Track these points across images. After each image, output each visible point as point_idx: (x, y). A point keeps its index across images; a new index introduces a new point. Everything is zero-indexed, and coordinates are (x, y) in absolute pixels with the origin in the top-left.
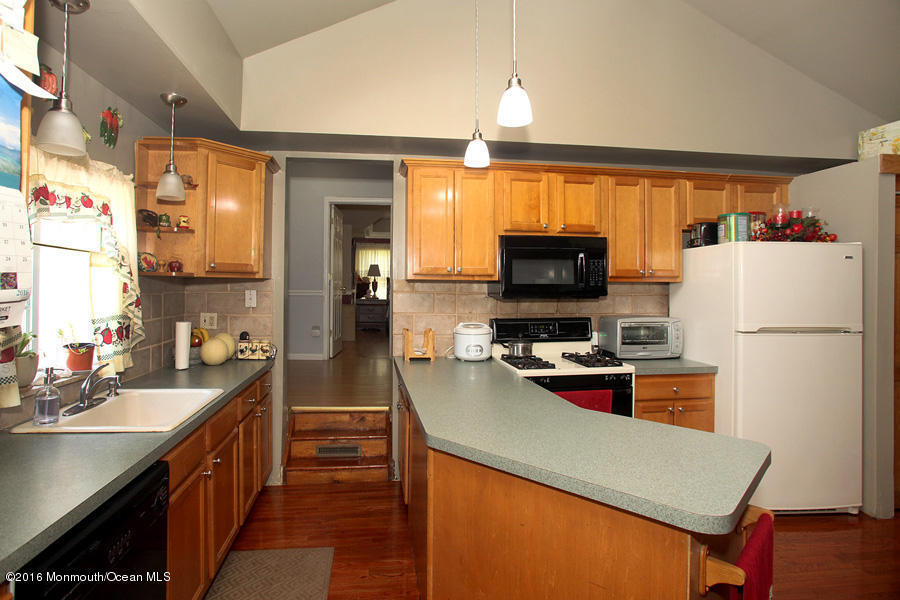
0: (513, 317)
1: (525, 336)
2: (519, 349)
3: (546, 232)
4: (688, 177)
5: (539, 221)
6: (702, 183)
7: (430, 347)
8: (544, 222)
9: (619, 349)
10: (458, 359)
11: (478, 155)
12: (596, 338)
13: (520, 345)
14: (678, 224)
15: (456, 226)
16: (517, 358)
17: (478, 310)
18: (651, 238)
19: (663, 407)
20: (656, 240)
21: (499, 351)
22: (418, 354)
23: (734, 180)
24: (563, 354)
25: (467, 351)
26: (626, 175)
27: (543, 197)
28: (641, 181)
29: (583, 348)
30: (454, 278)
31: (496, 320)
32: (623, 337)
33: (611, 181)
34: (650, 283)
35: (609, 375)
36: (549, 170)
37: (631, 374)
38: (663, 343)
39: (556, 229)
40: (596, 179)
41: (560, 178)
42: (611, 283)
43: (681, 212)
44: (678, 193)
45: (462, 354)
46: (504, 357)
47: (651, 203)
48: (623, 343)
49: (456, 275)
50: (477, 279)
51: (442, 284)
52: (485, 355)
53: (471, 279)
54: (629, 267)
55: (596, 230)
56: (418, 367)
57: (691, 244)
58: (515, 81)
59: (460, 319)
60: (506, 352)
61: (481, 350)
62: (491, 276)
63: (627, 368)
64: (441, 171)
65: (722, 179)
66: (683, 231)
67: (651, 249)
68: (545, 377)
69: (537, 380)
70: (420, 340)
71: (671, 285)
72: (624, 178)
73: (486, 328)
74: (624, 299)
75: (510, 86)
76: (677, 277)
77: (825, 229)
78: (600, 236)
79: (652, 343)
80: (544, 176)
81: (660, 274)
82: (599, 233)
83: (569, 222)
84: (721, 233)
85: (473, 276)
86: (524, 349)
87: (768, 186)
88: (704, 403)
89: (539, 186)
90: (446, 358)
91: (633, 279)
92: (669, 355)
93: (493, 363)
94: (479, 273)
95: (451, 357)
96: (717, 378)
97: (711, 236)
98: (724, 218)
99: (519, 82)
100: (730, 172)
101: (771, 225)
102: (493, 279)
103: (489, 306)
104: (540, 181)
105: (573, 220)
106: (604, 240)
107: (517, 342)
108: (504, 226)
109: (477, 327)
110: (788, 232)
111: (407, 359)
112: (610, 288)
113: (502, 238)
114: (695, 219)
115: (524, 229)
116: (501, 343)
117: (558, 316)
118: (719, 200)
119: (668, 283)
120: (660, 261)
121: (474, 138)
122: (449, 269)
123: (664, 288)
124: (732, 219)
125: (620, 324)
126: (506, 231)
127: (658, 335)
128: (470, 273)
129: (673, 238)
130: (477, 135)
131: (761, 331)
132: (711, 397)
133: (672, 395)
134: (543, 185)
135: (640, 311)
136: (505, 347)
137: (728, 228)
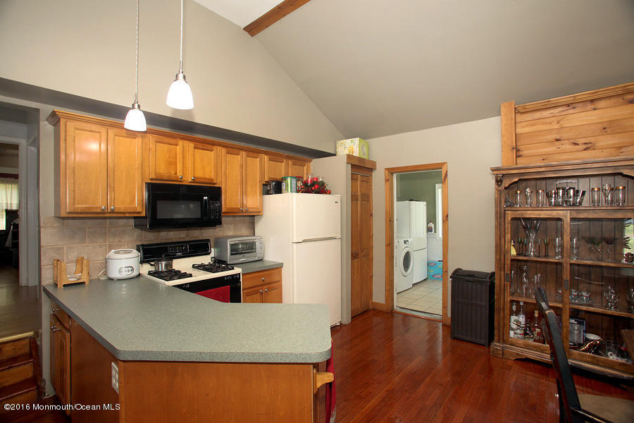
0: (156, 242)
1: (166, 255)
2: (162, 266)
3: (181, 181)
4: (266, 153)
5: (176, 174)
6: (274, 158)
7: (85, 272)
8: (179, 174)
9: (229, 258)
10: (111, 279)
11: (135, 121)
12: (213, 252)
13: (164, 263)
14: (260, 181)
15: (110, 173)
16: (162, 272)
17: (127, 238)
18: (246, 189)
19: (256, 291)
20: (249, 189)
21: (146, 268)
22: (73, 280)
23: (288, 158)
24: (193, 265)
25: (120, 271)
26: (233, 148)
27: (179, 156)
28: (241, 152)
29: (206, 260)
30: (107, 215)
31: (142, 245)
32: (232, 250)
33: (224, 150)
34: (244, 216)
35: (227, 276)
36: (183, 138)
37: (239, 274)
38: (253, 252)
39: (188, 179)
40: (215, 148)
41: (192, 145)
42: (224, 216)
43: (262, 174)
44: (261, 162)
45: (115, 274)
46: (150, 273)
47: (246, 167)
48: (232, 254)
49: (109, 213)
50: (127, 215)
51: (94, 221)
52: (135, 273)
53: (122, 215)
54: (234, 206)
55: (215, 182)
56: (73, 291)
57: (268, 193)
58: (181, 76)
59: (111, 248)
60: (152, 269)
61: (133, 270)
62: (139, 213)
63: (237, 270)
64: (94, 127)
65: (282, 156)
66: (263, 185)
67: (246, 195)
68: (186, 284)
69: (180, 286)
70: (72, 267)
71: (256, 218)
72: (232, 150)
73: (135, 253)
74: (229, 225)
75: (177, 79)
76: (260, 212)
77: (327, 188)
78: (217, 186)
79: (247, 253)
80: (181, 142)
81: (251, 210)
82: (215, 184)
83: (196, 176)
84: (284, 188)
85: (125, 213)
86: (166, 266)
87: (302, 163)
88: (277, 284)
89: (176, 150)
90: (98, 279)
91: (235, 213)
92: (257, 259)
93: (141, 278)
94: (129, 211)
95: (103, 278)
96: (284, 270)
97: (278, 189)
98: (285, 179)
99: (184, 77)
100: (286, 153)
101: (305, 183)
102: (141, 215)
103: (135, 235)
104: (176, 145)
105: (199, 174)
106: (219, 189)
107: (161, 261)
108: (150, 175)
109: (126, 252)
110: (313, 188)
111: (60, 285)
112: (224, 219)
113: (148, 185)
114: (269, 178)
115: (166, 179)
116: (148, 262)
117: (187, 239)
118: (281, 169)
119: (254, 216)
120: (251, 202)
121: (133, 108)
122: (103, 207)
123: (251, 218)
124: (289, 179)
125: (229, 242)
126: (151, 179)
127: (251, 247)
128: (122, 210)
129: (258, 189)
130: (136, 106)
131: (304, 241)
132: (280, 281)
133: (261, 283)
134: (179, 148)
135: (239, 233)
136: (152, 265)
137: (287, 185)
